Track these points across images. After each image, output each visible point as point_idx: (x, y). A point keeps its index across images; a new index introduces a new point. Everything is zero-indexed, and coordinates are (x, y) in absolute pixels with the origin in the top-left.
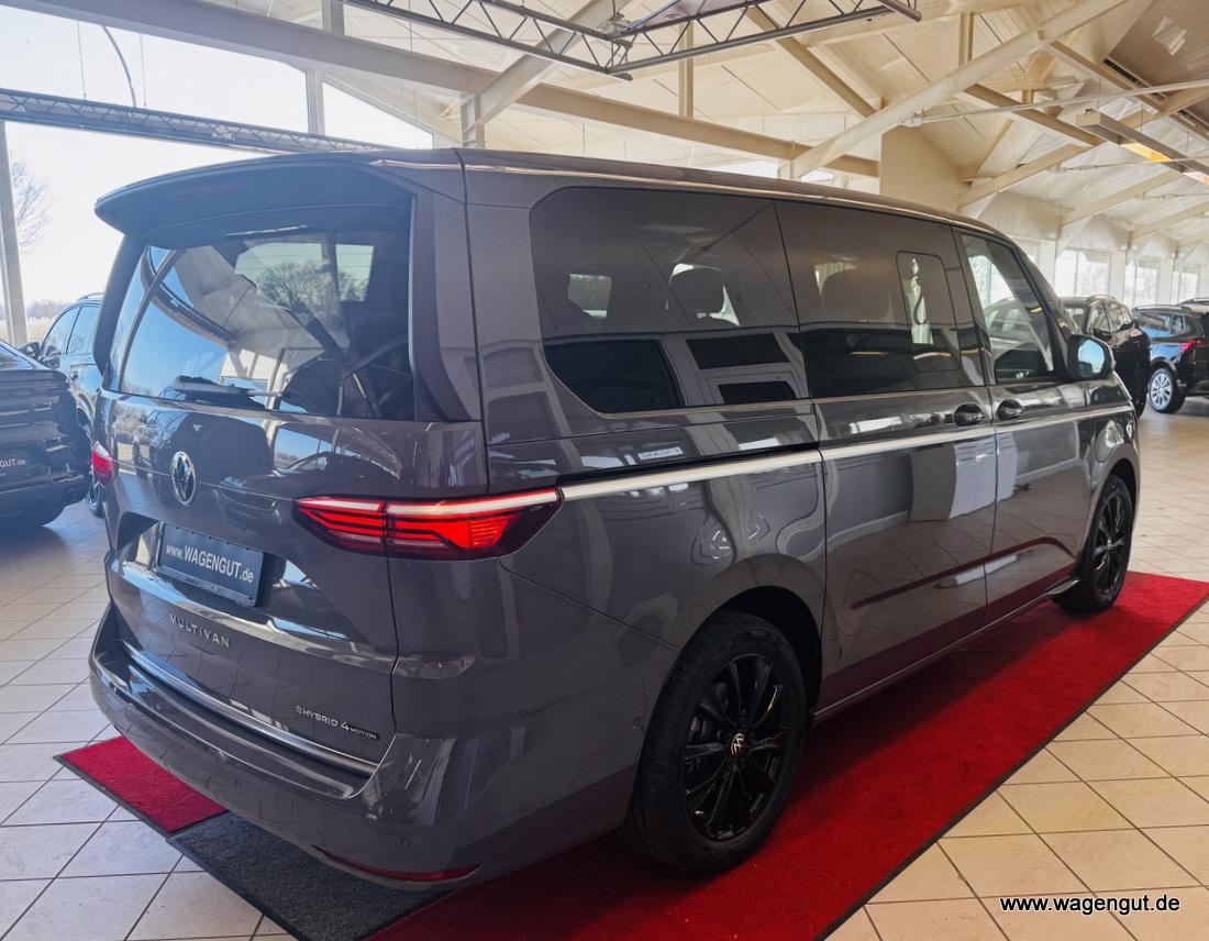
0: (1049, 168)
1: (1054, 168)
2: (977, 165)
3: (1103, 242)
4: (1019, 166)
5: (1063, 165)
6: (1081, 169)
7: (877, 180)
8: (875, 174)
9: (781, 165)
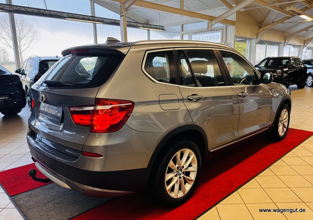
0: (281, 23)
2: (262, 22)
3: (297, 43)
4: (273, 22)
5: (285, 22)
6: (289, 23)
7: (235, 26)
8: (234, 25)
9: (209, 22)
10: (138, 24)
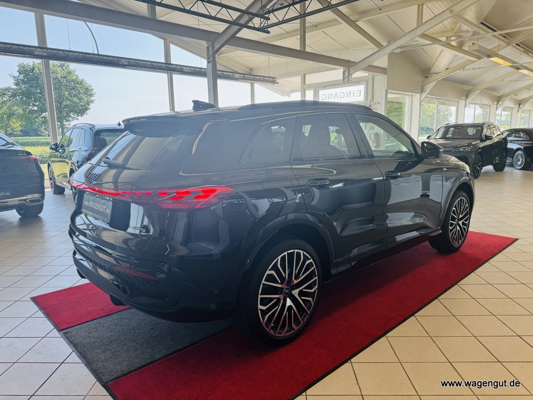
1: (462, 70)
2: (429, 69)
4: (447, 69)
5: (466, 68)
6: (472, 69)
7: (386, 76)
8: (385, 73)
9: (345, 70)
10: (235, 75)
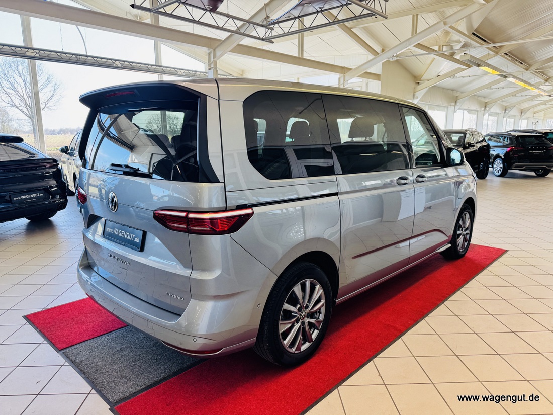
0: (449, 77)
1: (452, 77)
2: (421, 76)
3: (474, 107)
6: (463, 77)
7: (380, 82)
8: (379, 80)
9: (340, 76)
